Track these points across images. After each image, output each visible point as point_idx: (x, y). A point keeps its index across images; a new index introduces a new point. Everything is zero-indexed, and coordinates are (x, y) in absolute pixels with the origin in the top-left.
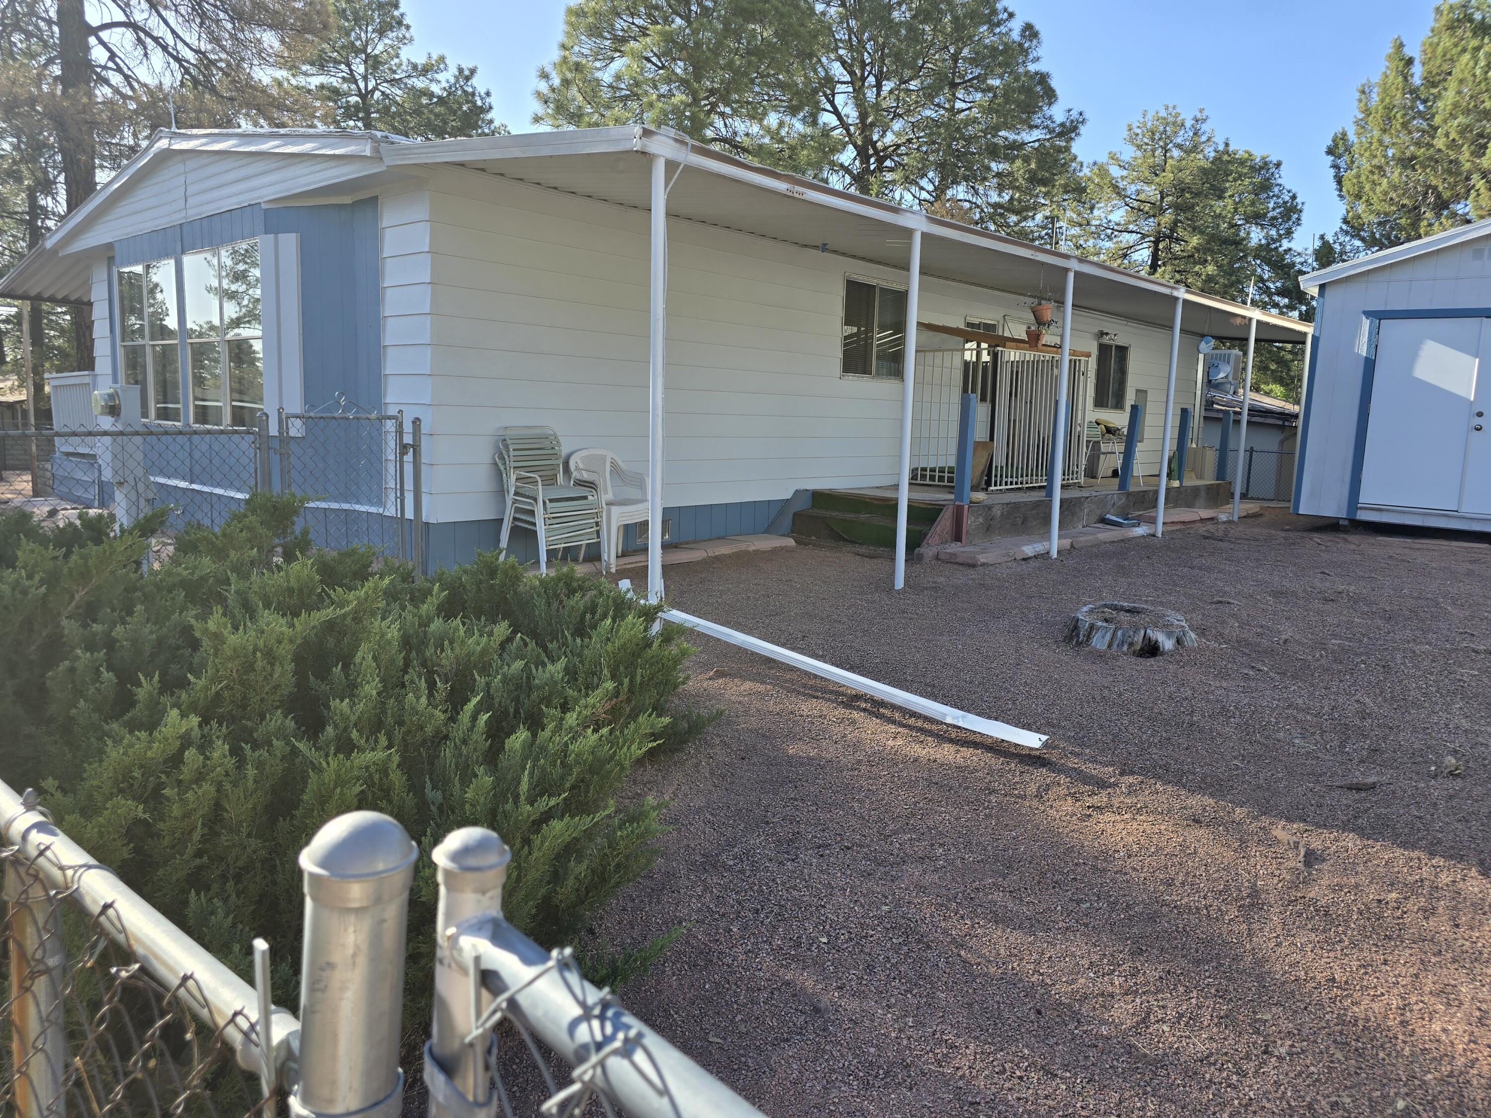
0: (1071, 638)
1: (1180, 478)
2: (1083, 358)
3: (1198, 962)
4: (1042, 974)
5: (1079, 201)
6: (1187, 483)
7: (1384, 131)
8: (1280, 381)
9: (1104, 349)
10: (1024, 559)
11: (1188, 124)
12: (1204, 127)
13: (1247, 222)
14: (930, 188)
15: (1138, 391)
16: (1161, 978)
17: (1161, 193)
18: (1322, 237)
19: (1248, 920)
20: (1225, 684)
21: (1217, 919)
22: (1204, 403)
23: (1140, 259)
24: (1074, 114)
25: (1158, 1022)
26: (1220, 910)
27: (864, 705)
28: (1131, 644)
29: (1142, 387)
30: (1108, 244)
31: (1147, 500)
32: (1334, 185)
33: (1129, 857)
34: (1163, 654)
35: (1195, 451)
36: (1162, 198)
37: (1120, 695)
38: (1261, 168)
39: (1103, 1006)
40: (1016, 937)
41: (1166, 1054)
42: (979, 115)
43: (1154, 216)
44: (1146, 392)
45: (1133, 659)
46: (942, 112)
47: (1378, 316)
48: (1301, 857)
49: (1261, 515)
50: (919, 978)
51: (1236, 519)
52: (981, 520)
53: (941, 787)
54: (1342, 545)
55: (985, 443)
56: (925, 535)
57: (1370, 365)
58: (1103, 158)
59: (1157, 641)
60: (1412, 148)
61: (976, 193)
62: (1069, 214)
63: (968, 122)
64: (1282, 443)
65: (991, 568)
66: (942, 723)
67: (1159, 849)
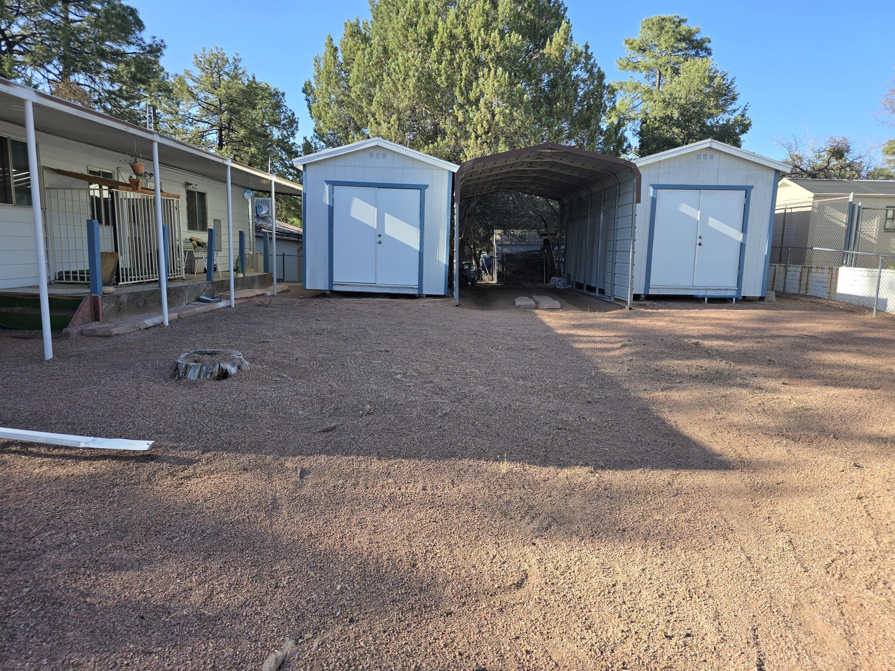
0: (174, 375)
1: (243, 272)
2: (175, 199)
3: (242, 550)
4: (145, 593)
5: (169, 98)
6: (248, 274)
7: (328, 85)
8: (298, 217)
9: (190, 195)
10: (146, 329)
11: (231, 61)
12: (240, 65)
13: (271, 125)
14: (57, 72)
15: (215, 220)
16: (221, 567)
17: (220, 100)
18: (305, 138)
19: (270, 517)
20: (264, 388)
21: (254, 522)
22: (254, 228)
23: (212, 139)
24: (158, 41)
25: (218, 594)
26: (256, 516)
27: (14, 448)
28: (212, 374)
29: (217, 218)
30: (191, 128)
31: (224, 286)
32: (308, 110)
33: (205, 501)
34: (230, 376)
35: (251, 256)
36: (221, 104)
37: (204, 406)
38: (274, 95)
39: (186, 597)
40: (127, 576)
41: (222, 611)
42: (88, 27)
43: (217, 114)
44: (220, 221)
45: (213, 382)
46: (59, 19)
47: (333, 184)
48: (298, 475)
49: (289, 291)
50: (53, 629)
51: (276, 294)
52: (113, 305)
53: (77, 492)
54: (327, 304)
55: (112, 253)
56: (70, 319)
57: (331, 209)
58: (182, 73)
59: (227, 370)
60: (342, 96)
61: (94, 81)
62: (164, 105)
63: (81, 30)
64: (299, 250)
65: (123, 337)
66: (79, 448)
67: (223, 492)
